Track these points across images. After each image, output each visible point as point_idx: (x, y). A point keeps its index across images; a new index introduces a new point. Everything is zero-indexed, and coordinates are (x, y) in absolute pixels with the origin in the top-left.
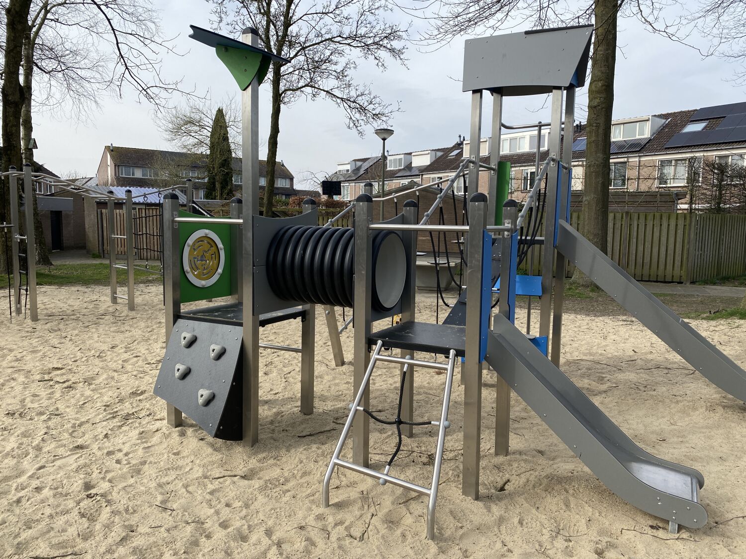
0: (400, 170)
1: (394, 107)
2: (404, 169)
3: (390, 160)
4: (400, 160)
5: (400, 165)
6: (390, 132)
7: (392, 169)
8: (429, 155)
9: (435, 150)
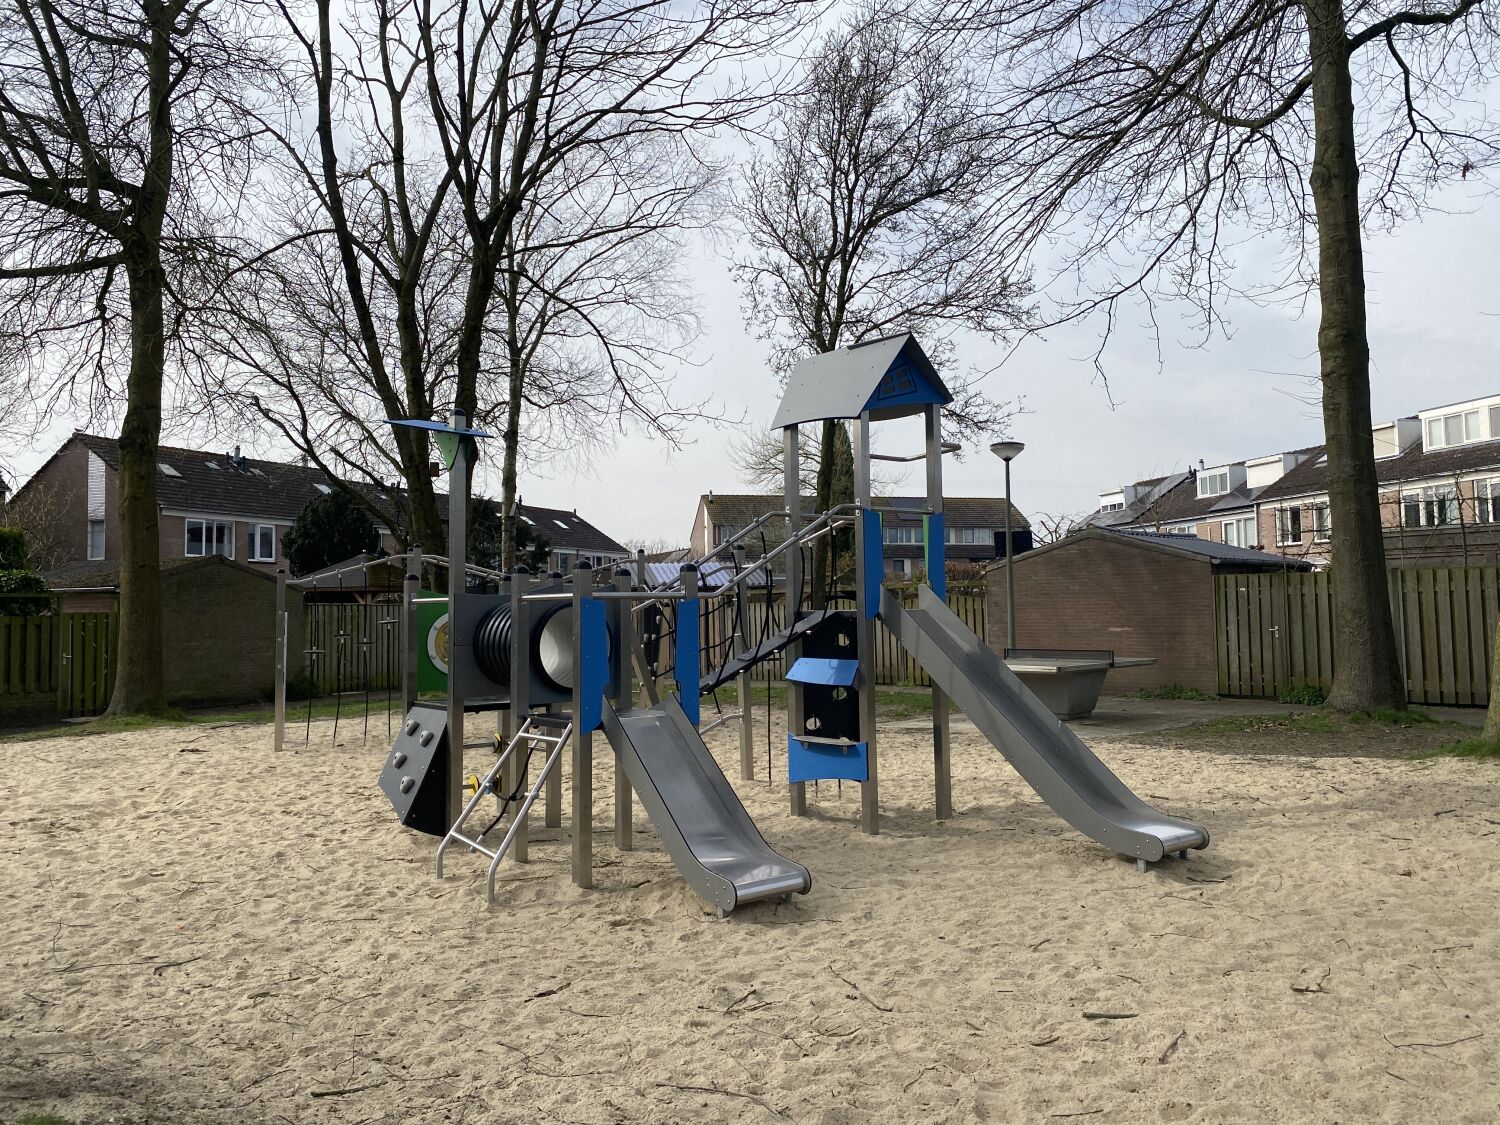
0: (1222, 497)
1: (1014, 408)
2: (1231, 494)
3: (1202, 480)
4: (1223, 477)
5: (1223, 488)
6: (1018, 447)
7: (1207, 496)
8: (1281, 464)
9: (1294, 452)
